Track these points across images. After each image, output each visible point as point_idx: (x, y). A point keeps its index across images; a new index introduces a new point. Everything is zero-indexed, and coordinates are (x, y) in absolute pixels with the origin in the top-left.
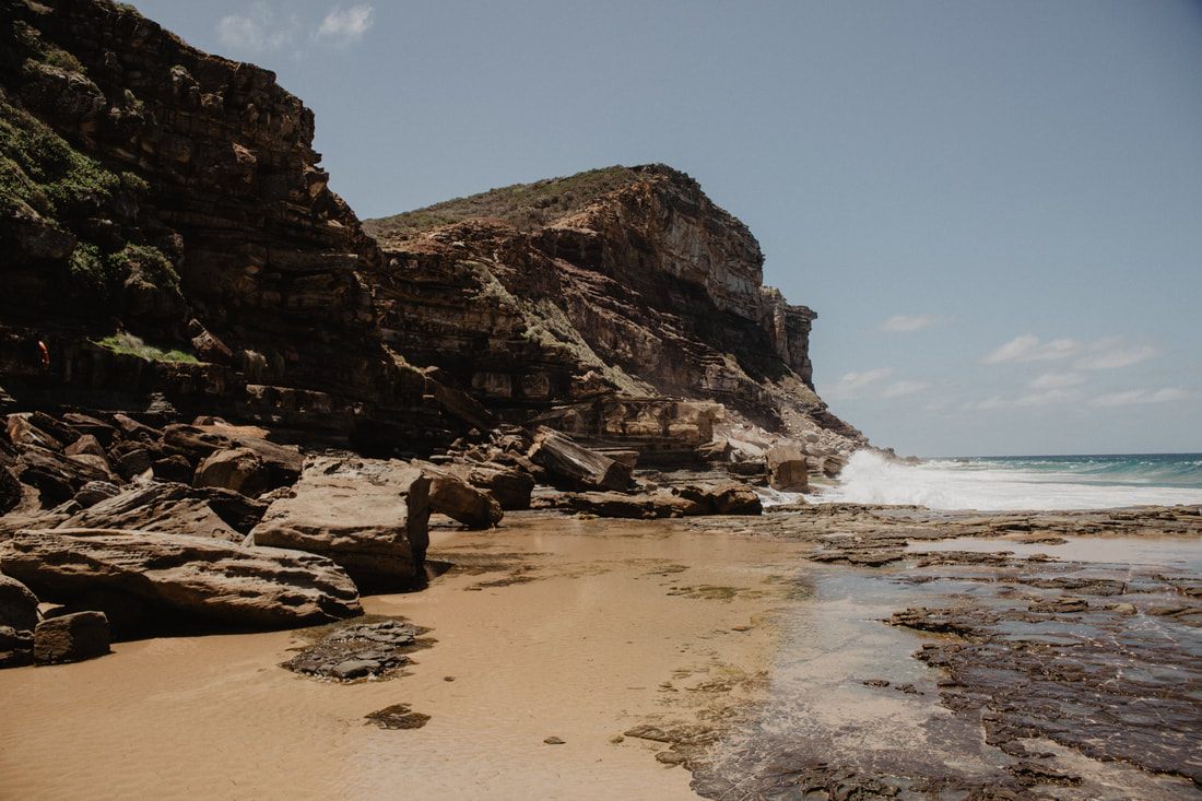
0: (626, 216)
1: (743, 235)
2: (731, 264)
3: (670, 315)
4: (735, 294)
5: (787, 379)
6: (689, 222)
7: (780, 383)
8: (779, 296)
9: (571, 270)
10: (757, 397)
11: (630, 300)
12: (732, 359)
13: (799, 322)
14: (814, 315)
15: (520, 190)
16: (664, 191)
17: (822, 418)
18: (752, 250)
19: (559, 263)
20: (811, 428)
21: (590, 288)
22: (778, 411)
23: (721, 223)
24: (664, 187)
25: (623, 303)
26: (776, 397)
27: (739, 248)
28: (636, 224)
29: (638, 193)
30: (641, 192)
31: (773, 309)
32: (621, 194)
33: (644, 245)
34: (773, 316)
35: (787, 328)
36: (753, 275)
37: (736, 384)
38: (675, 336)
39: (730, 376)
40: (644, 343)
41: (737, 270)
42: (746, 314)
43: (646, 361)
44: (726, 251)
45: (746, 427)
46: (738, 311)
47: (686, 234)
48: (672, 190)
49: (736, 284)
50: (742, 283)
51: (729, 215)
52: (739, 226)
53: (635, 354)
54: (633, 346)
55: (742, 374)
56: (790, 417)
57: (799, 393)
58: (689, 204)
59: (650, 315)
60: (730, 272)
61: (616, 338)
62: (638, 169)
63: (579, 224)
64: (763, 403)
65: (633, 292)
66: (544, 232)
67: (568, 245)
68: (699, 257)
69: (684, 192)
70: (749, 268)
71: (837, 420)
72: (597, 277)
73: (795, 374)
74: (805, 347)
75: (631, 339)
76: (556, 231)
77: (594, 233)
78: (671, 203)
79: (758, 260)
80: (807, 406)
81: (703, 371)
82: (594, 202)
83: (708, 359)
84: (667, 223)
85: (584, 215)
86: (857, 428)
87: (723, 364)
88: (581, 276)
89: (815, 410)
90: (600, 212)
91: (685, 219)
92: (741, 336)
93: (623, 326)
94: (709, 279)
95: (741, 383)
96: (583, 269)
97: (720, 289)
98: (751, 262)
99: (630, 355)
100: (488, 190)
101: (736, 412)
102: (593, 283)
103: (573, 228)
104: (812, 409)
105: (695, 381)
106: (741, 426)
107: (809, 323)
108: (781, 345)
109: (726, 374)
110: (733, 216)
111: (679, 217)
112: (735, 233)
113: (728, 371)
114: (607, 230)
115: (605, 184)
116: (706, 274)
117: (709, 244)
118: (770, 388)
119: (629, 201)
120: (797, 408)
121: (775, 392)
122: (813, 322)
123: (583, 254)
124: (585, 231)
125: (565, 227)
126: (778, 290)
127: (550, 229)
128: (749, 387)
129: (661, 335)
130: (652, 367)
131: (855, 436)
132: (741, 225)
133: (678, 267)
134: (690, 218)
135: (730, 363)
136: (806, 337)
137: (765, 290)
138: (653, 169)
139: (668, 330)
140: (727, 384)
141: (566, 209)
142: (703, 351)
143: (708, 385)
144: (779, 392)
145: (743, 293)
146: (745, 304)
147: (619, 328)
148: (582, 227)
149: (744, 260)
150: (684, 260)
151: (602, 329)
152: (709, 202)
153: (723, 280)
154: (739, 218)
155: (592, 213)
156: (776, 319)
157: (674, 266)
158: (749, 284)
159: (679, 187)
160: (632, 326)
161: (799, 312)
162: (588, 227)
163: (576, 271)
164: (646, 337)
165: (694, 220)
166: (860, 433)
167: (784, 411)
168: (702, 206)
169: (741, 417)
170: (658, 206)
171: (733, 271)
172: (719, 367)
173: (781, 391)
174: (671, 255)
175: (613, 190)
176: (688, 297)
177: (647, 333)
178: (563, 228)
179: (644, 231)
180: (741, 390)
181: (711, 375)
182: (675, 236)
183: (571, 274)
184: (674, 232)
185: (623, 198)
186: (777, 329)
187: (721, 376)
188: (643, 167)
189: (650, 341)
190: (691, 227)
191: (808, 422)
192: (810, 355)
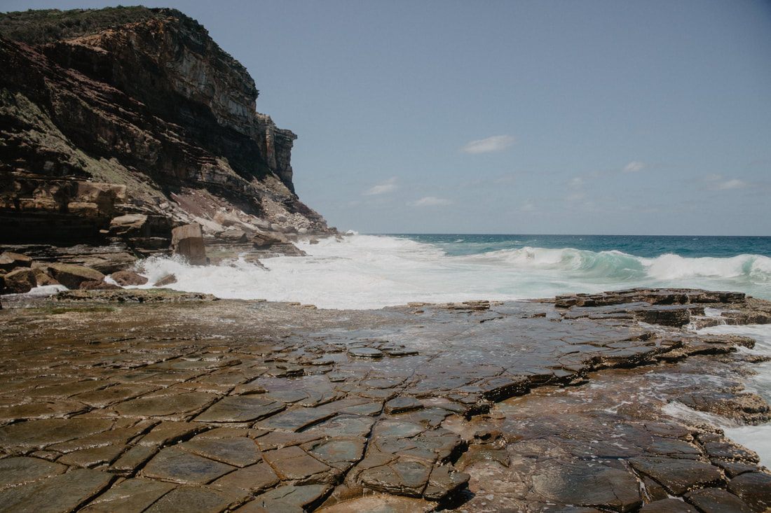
0: (140, 44)
1: (242, 74)
2: (232, 94)
3: (174, 125)
4: (234, 116)
5: (269, 178)
6: (197, 57)
7: (264, 180)
8: (270, 121)
9: (82, 79)
10: (243, 189)
11: (135, 108)
12: (225, 161)
13: (284, 141)
14: (295, 137)
15: (56, 14)
16: (176, 31)
17: (293, 205)
18: (249, 86)
19: (72, 72)
20: (282, 212)
21: (98, 96)
22: (260, 200)
23: (225, 63)
24: (177, 28)
25: (129, 111)
26: (260, 190)
27: (238, 83)
28: (149, 52)
29: (152, 28)
30: (155, 27)
31: (266, 129)
32: (137, 27)
33: (157, 70)
34: (264, 135)
35: (275, 143)
36: (248, 104)
37: (225, 179)
38: (177, 140)
39: (220, 173)
40: (142, 142)
41: (237, 99)
42: (242, 131)
43: (145, 157)
44: (229, 84)
45: (228, 210)
46: (236, 128)
47: (195, 67)
48: (184, 31)
49: (235, 108)
50: (240, 109)
51: (232, 58)
52: (239, 67)
53: (134, 151)
54: (132, 145)
55: (232, 173)
56: (268, 204)
57: (277, 188)
58: (197, 44)
59: (155, 123)
60: (231, 99)
61: (116, 137)
62: (156, 11)
63: (92, 43)
64: (247, 194)
65: (139, 103)
66: (58, 45)
67: (82, 58)
68: (206, 85)
69: (194, 34)
70: (246, 98)
71: (307, 208)
72: (107, 88)
73: (275, 175)
74: (288, 158)
75: (131, 138)
76: (70, 46)
77: (105, 52)
78: (183, 42)
79: (254, 94)
80: (281, 197)
81: (199, 168)
82: (109, 28)
83: (204, 160)
84: (179, 56)
85: (98, 36)
86: (319, 213)
87: (216, 163)
88: (91, 85)
89: (287, 200)
90: (114, 36)
91: (194, 55)
92: (238, 146)
93: (124, 127)
94: (213, 102)
95: (230, 178)
96: (95, 80)
97: (222, 111)
98: (247, 94)
99: (129, 151)
100: (26, 10)
101: (223, 199)
102: (102, 92)
103: (86, 45)
104: (285, 199)
105: (192, 174)
106: (224, 209)
107: (291, 141)
108: (271, 155)
109: (217, 171)
110: (235, 59)
111: (189, 53)
112: (236, 71)
113: (219, 169)
114: (119, 52)
115: (124, 17)
116: (211, 98)
117: (214, 77)
118: (256, 184)
119: (144, 34)
120: (275, 199)
121: (258, 187)
122: (294, 141)
123: (95, 68)
124: (98, 49)
125: (79, 44)
126: (269, 117)
127: (64, 43)
128: (236, 181)
129: (163, 139)
130: (153, 162)
131: (317, 218)
132: (241, 66)
133: (189, 91)
134: (198, 55)
135: (223, 164)
136: (289, 152)
137: (261, 116)
138: (168, 12)
139: (172, 135)
140: (217, 179)
141: (84, 31)
142: (200, 154)
143: (203, 178)
144: (262, 186)
145: (240, 115)
146: (242, 123)
147: (119, 128)
148: (95, 45)
149: (241, 92)
150: (192, 86)
151: (103, 128)
152: (215, 45)
153: (224, 104)
154: (239, 61)
155: (105, 35)
156: (267, 137)
157: (185, 90)
158: (245, 110)
159: (189, 30)
160: (133, 128)
161: (285, 134)
162: (101, 47)
163: (87, 80)
164: (145, 138)
165: (201, 57)
166: (321, 216)
167: (264, 200)
168: (209, 48)
169: (227, 203)
170: (170, 40)
171: (233, 99)
172: (212, 166)
173: (264, 186)
174: (183, 81)
175: (129, 22)
176: (196, 114)
177: (147, 135)
178: (77, 44)
179: (156, 59)
180: (230, 183)
181: (205, 171)
182: (185, 66)
183: (81, 82)
184: (184, 63)
185: (138, 29)
186: (268, 144)
187: (213, 172)
188: (160, 9)
189: (149, 141)
190: (199, 62)
191: (280, 208)
192: (292, 163)
